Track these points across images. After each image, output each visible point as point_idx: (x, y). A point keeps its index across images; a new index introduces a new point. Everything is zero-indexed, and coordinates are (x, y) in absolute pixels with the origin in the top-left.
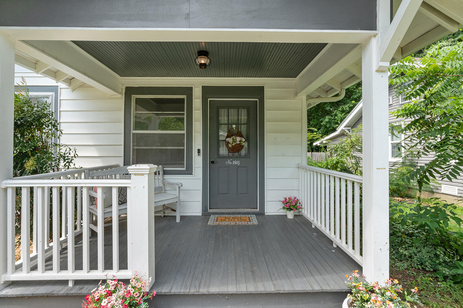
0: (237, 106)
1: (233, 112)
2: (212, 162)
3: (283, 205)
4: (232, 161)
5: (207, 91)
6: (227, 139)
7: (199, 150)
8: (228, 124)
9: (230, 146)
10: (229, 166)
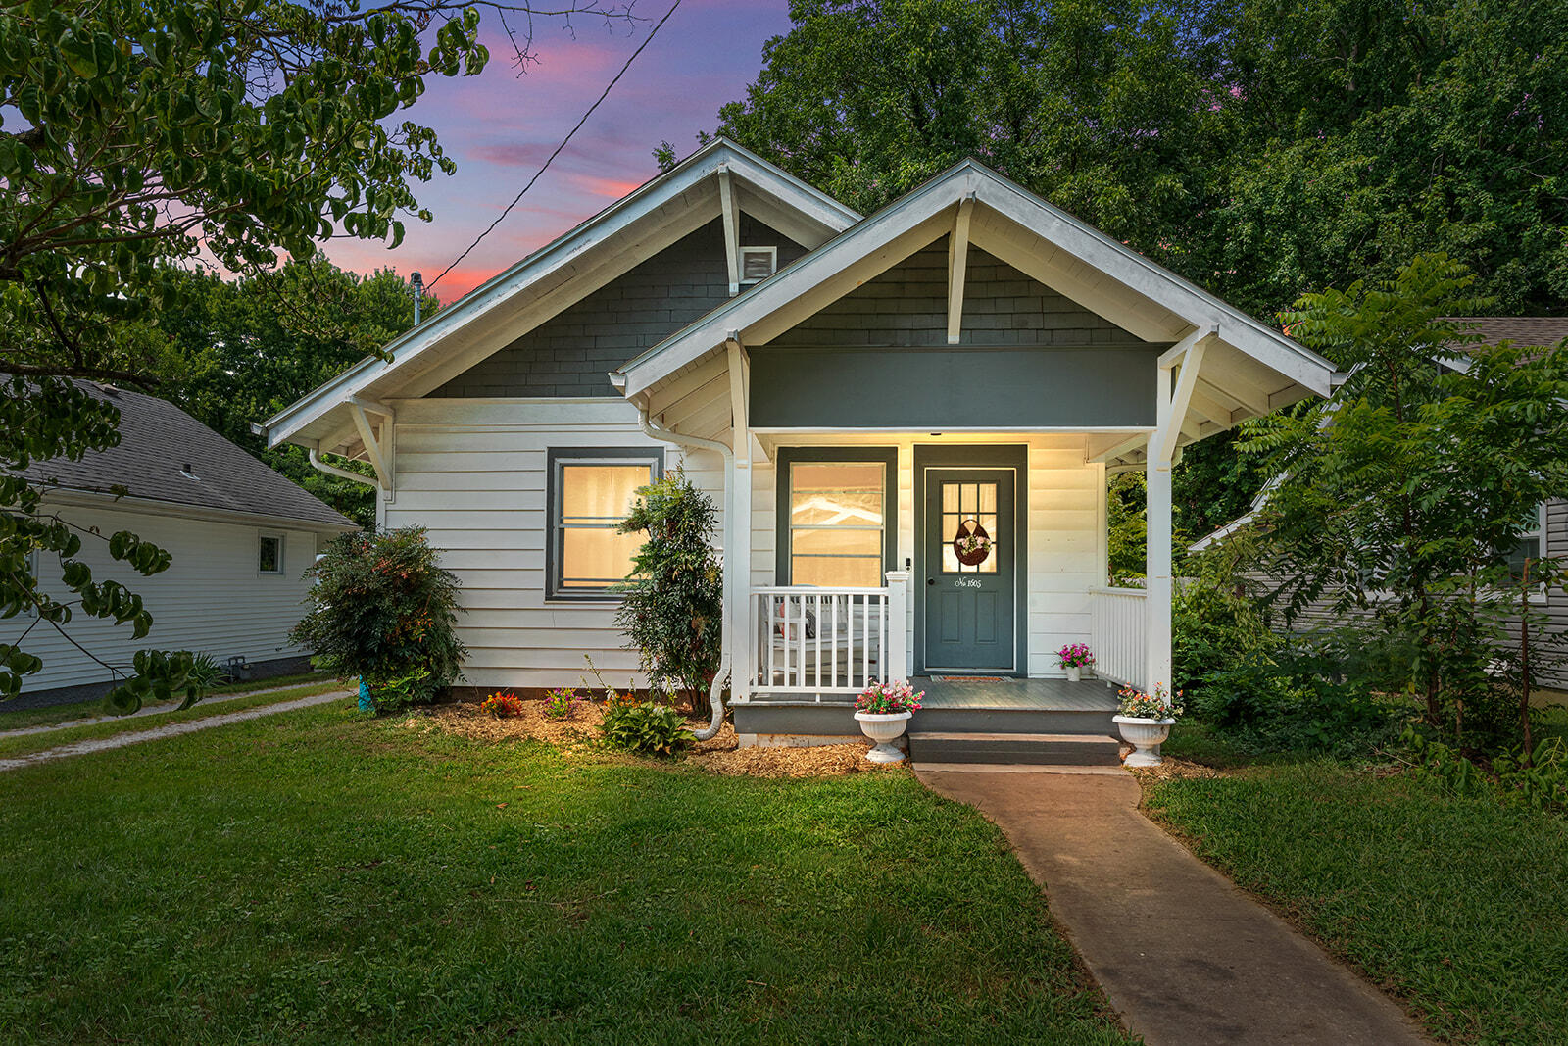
0: (977, 479)
1: (969, 489)
2: (931, 583)
3: (1061, 660)
4: (966, 581)
5: (922, 453)
6: (959, 541)
7: (909, 560)
8: (960, 513)
9: (964, 552)
10: (960, 590)
